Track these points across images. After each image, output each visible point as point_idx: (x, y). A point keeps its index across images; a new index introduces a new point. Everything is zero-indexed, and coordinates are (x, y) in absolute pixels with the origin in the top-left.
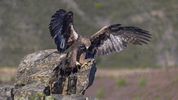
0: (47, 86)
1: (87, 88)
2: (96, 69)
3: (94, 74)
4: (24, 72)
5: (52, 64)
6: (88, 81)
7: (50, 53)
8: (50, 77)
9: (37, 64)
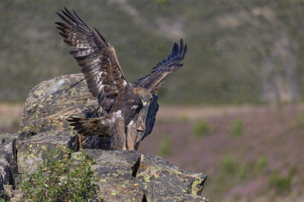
0: (73, 135)
1: (143, 139)
2: (158, 106)
3: (155, 115)
4: (35, 112)
5: (82, 98)
6: (145, 127)
7: (80, 78)
9: (57, 98)
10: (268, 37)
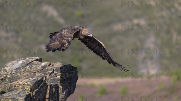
0: (28, 94)
2: (78, 77)
3: (76, 82)
4: (5, 80)
5: (33, 72)
6: (70, 89)
7: (31, 60)
8: (32, 85)
9: (18, 72)
10: (142, 36)
